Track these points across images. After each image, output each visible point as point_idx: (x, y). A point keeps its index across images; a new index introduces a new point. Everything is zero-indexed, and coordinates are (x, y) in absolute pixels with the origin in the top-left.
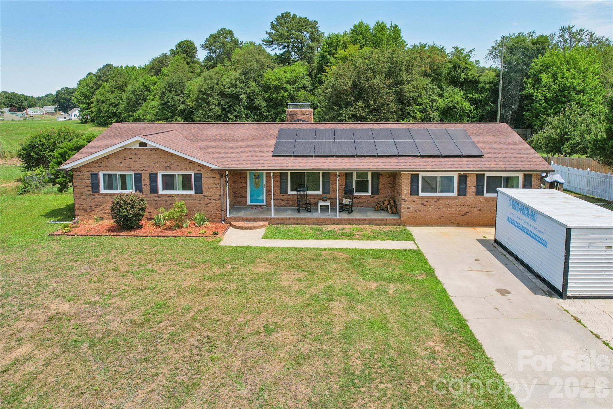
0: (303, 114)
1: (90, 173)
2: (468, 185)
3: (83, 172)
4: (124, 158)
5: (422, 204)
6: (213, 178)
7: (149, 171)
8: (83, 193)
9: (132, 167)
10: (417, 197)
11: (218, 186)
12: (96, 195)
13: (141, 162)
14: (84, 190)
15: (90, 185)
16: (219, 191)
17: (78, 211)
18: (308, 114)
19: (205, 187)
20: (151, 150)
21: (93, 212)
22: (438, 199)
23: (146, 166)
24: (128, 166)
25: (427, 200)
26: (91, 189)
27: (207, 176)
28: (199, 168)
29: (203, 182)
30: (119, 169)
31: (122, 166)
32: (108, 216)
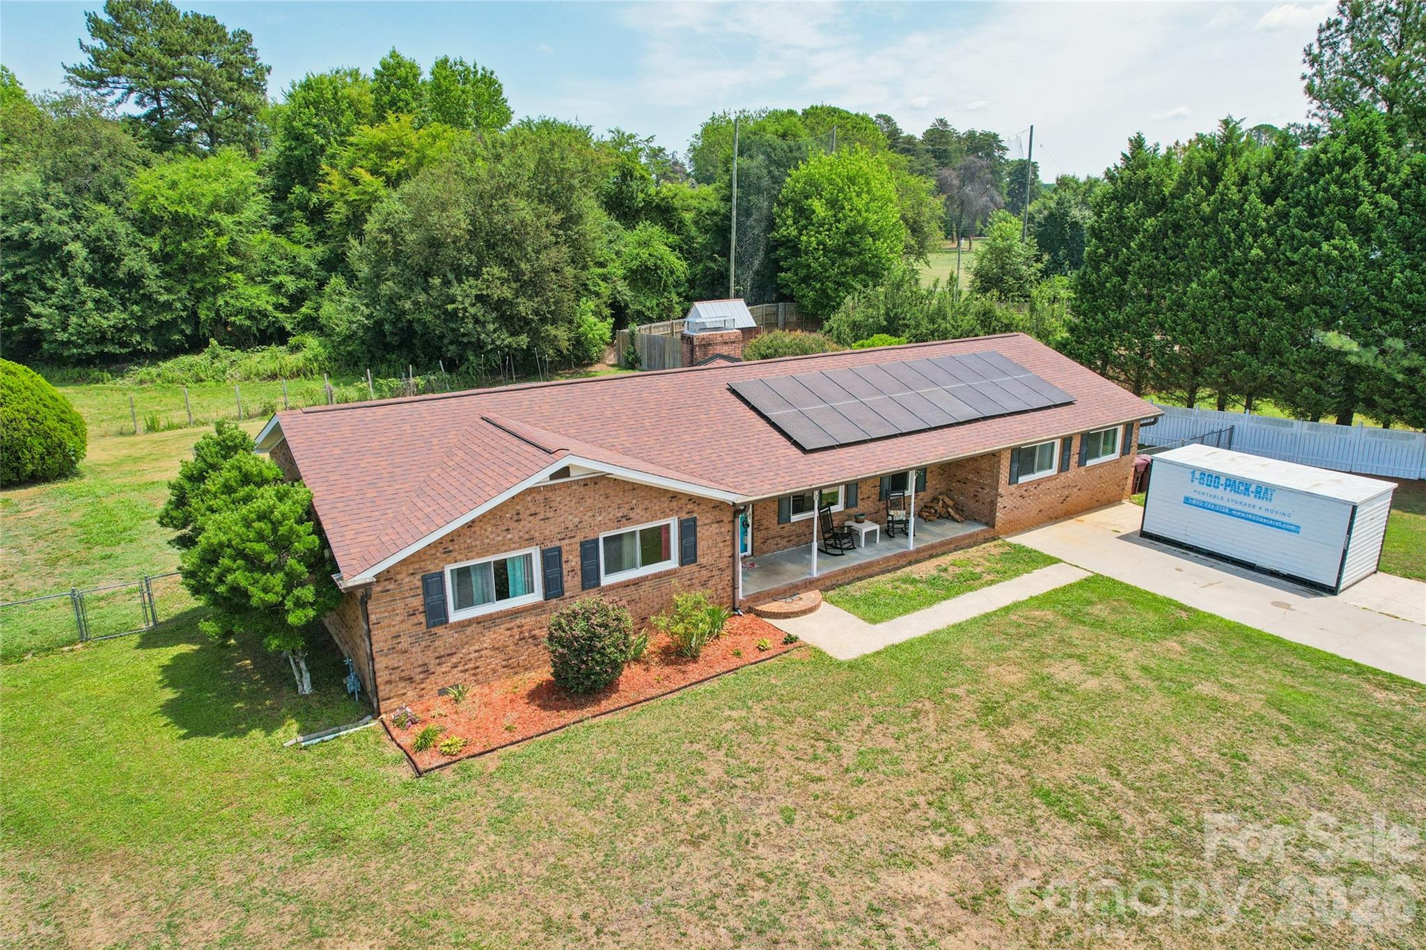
1: (418, 577)
2: (1071, 453)
3: (399, 577)
4: (515, 518)
5: (1022, 496)
6: (717, 523)
7: (579, 538)
8: (399, 636)
9: (537, 535)
10: (1016, 485)
11: (727, 538)
12: (440, 630)
13: (561, 519)
14: (404, 626)
15: (421, 609)
16: (730, 549)
17: (388, 687)
19: (702, 546)
20: (585, 483)
21: (432, 678)
22: (1038, 483)
23: (571, 526)
24: (527, 536)
25: (1027, 488)
26: (423, 620)
27: (706, 522)
28: (689, 506)
29: (699, 535)
30: (503, 548)
31: (510, 539)
32: (474, 675)
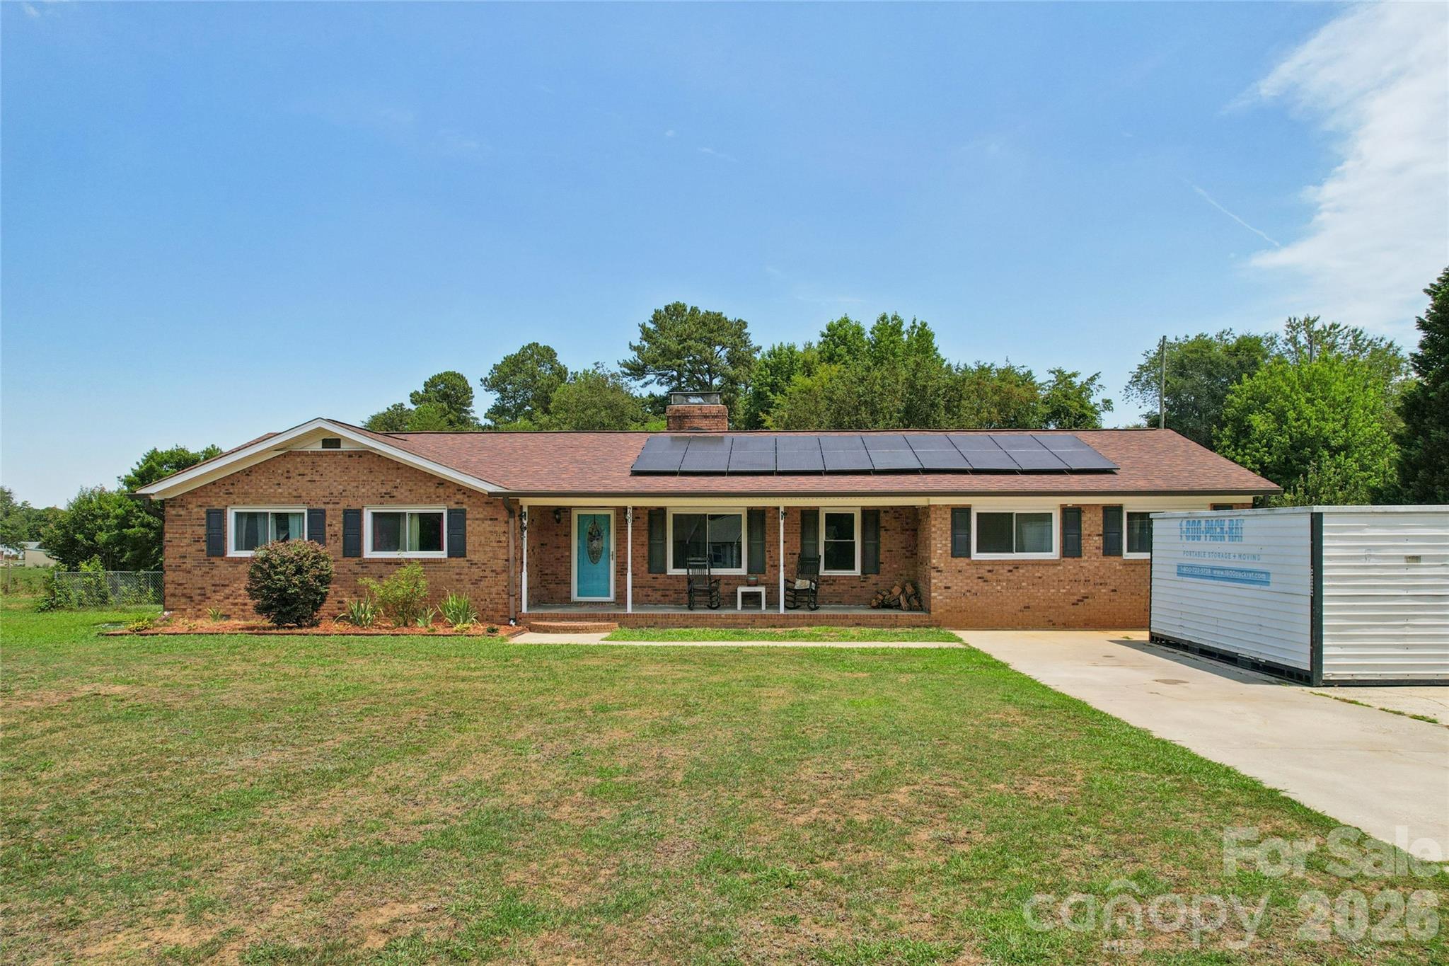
0: (706, 417)
1: (204, 509)
2: (1084, 532)
3: (190, 506)
4: (286, 475)
5: (979, 578)
6: (491, 519)
7: (343, 505)
8: (185, 557)
9: (304, 494)
10: (967, 560)
11: (503, 539)
12: (216, 560)
13: (326, 484)
14: (189, 549)
15: (204, 538)
16: (505, 551)
17: (172, 599)
18: (716, 417)
19: (471, 541)
20: (350, 455)
21: (207, 602)
22: (1017, 565)
23: (336, 493)
24: (295, 494)
25: (990, 568)
26: (205, 548)
27: (478, 516)
28: (459, 497)
29: (468, 528)
30: (274, 500)
31: (281, 493)
32: (243, 610)
